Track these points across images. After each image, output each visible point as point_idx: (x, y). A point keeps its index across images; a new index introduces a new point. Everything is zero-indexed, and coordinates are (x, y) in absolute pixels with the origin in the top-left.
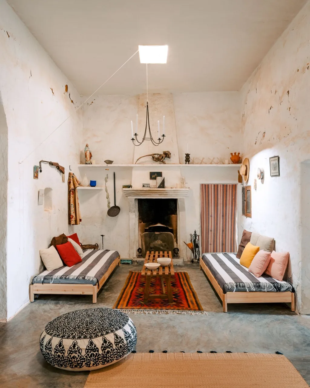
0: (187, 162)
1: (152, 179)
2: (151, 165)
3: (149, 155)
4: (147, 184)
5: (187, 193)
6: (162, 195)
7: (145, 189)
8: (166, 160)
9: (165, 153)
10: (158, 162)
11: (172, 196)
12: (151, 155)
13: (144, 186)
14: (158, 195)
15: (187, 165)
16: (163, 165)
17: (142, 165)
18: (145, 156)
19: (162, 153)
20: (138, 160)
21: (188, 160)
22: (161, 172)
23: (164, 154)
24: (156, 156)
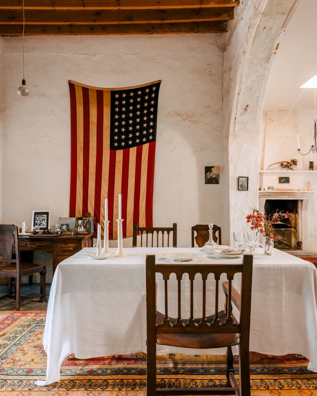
0: (311, 169)
1: (281, 183)
2: (281, 171)
3: (278, 163)
4: (272, 187)
5: (312, 195)
6: (291, 197)
7: (270, 191)
8: (293, 167)
9: (294, 161)
10: (287, 168)
11: (299, 197)
12: (280, 163)
13: (269, 188)
14: (287, 196)
15: (311, 171)
16: (291, 171)
17: (273, 171)
18: (275, 164)
19: (290, 161)
20: (269, 166)
21: (312, 167)
22: (289, 177)
23: (292, 161)
24: (285, 164)
